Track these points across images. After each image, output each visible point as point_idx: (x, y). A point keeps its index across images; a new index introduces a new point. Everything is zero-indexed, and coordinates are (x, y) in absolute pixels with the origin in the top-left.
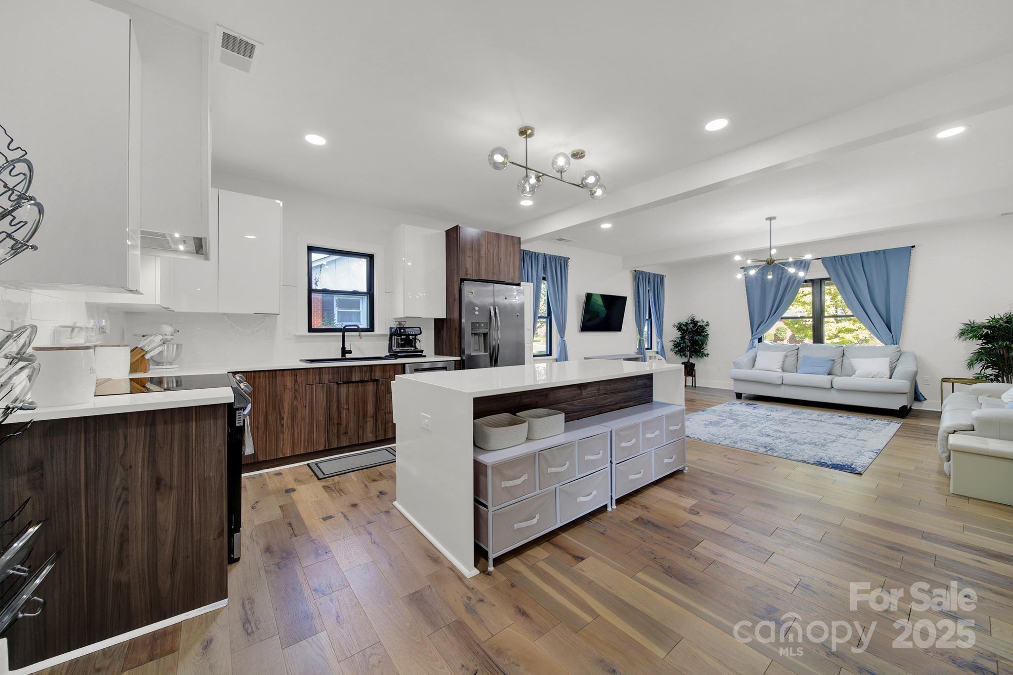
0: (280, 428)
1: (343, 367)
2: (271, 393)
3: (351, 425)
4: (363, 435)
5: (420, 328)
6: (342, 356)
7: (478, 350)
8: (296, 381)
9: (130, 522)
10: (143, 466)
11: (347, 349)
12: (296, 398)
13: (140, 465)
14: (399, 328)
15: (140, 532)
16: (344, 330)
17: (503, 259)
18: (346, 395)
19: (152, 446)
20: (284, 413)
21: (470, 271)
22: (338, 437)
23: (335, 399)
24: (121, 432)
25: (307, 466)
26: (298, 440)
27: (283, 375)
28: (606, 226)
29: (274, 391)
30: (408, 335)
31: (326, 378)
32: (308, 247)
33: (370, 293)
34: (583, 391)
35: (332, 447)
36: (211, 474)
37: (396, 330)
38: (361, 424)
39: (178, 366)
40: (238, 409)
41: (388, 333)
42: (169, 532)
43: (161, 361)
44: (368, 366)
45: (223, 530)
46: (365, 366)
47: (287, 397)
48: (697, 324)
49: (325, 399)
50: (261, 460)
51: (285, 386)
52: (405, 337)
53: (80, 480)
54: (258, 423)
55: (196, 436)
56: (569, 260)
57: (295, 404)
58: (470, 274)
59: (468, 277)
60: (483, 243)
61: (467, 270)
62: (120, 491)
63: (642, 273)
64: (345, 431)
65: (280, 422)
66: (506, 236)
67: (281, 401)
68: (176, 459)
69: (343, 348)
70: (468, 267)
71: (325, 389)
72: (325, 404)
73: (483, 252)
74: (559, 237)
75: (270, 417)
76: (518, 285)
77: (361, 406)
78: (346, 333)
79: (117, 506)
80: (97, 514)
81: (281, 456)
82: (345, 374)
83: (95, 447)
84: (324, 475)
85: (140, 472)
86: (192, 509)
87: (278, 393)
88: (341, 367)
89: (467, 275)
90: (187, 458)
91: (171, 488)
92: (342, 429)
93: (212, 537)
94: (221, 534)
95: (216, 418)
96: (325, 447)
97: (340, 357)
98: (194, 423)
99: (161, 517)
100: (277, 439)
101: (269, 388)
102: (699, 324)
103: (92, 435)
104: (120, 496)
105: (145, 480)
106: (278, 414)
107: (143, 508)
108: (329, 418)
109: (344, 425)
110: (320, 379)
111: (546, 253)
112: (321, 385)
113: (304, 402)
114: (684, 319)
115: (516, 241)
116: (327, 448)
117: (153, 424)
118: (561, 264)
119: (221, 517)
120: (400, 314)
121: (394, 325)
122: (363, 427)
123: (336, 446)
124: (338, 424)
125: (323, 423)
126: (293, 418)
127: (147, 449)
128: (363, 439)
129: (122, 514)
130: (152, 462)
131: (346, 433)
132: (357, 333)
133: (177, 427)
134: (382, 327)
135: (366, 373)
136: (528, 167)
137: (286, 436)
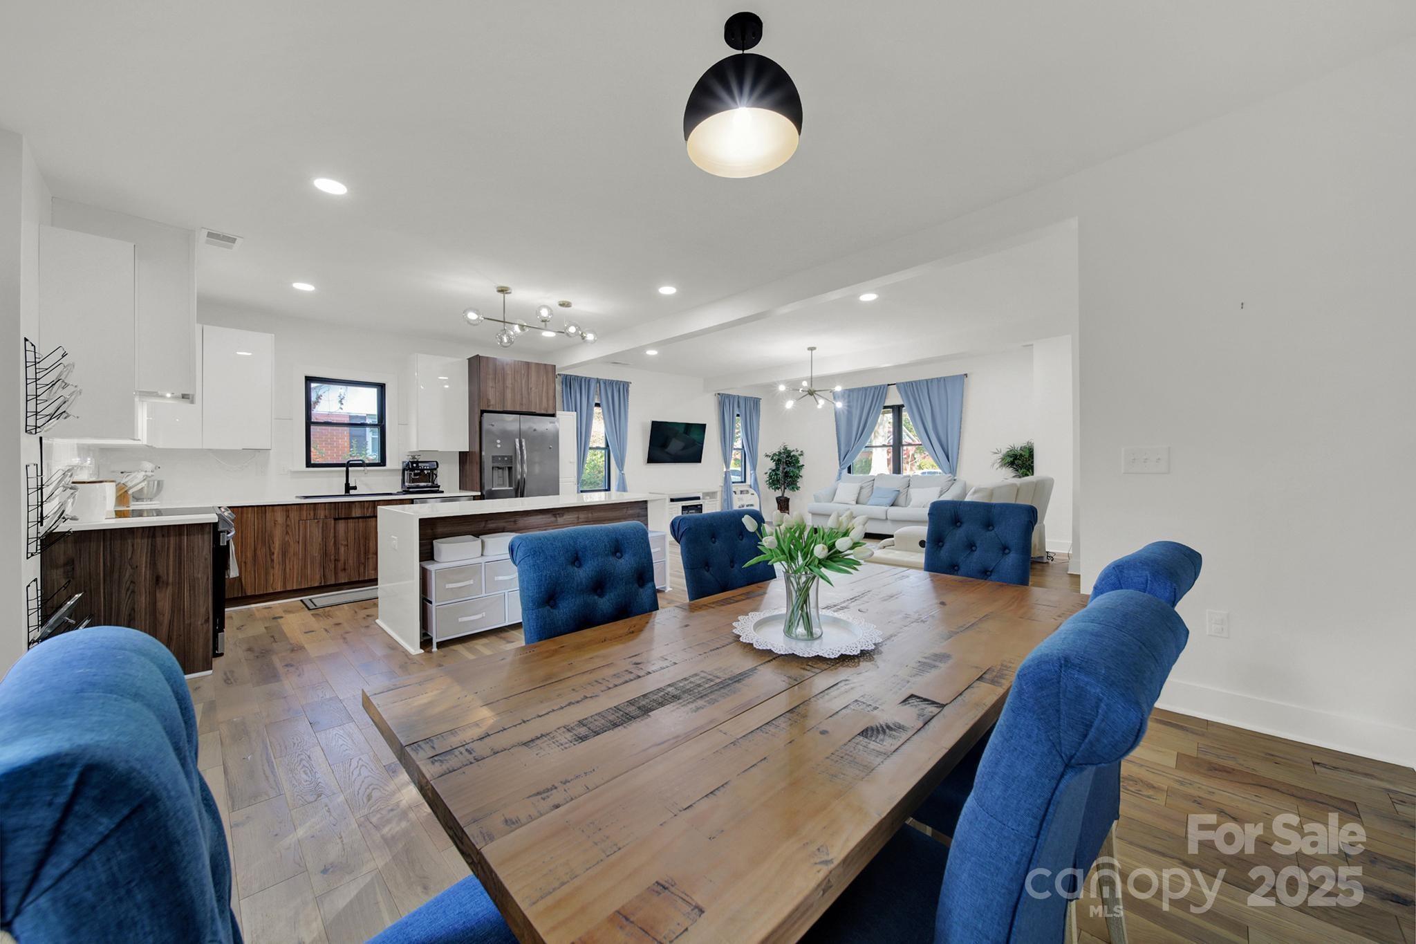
0: (270, 563)
1: (342, 502)
2: (260, 526)
3: (351, 562)
4: (364, 572)
5: (437, 462)
6: (346, 493)
7: (503, 485)
8: (288, 516)
9: (136, 606)
10: (146, 567)
11: (352, 484)
12: (287, 533)
13: (144, 566)
14: (411, 462)
15: (143, 614)
16: (348, 465)
17: (533, 389)
18: (345, 532)
19: (153, 554)
20: (274, 548)
21: (492, 402)
22: (336, 573)
23: (332, 535)
24: (129, 541)
25: (300, 602)
26: (290, 576)
27: (273, 511)
28: (652, 353)
29: (264, 526)
30: (422, 470)
31: (321, 513)
32: (306, 377)
33: (381, 425)
34: (559, 519)
35: (329, 584)
36: (200, 576)
37: (408, 465)
38: (363, 561)
39: (158, 502)
40: (222, 532)
41: (401, 467)
42: (166, 615)
43: (142, 497)
44: (370, 501)
45: (209, 618)
46: (367, 501)
47: (278, 533)
48: (790, 454)
49: (320, 535)
50: (249, 594)
51: (275, 521)
52: (419, 471)
53: (100, 574)
54: (246, 557)
55: (187, 546)
56: (630, 385)
57: (286, 539)
58: (493, 405)
59: (491, 409)
60: (508, 372)
61: (488, 401)
62: (129, 582)
63: (728, 396)
64: (343, 567)
65: (271, 557)
66: (538, 365)
67: (271, 536)
68: (171, 563)
69: (347, 484)
70: (490, 398)
71: (321, 525)
72: (320, 539)
73: (509, 382)
74: (613, 360)
75: (258, 552)
76: (553, 415)
77: (362, 542)
78: (350, 468)
79: (126, 594)
80: (112, 598)
81: (272, 591)
82: (343, 510)
83: (111, 553)
84: (316, 606)
85: (143, 571)
86: (184, 601)
87: (268, 529)
88: (339, 503)
89: (488, 406)
90: (180, 563)
91: (167, 584)
92: (340, 565)
93: (199, 623)
94: (207, 621)
95: (203, 534)
96: (321, 583)
97: (344, 494)
98: (186, 537)
99: (160, 604)
100: (267, 574)
101: (258, 524)
102: (792, 454)
103: (108, 543)
104: (129, 587)
105: (148, 577)
106: (268, 549)
107: (146, 597)
108: (325, 554)
109: (342, 562)
110: (314, 514)
111: (600, 378)
112: (316, 521)
113: (297, 537)
114: (776, 449)
115: (550, 369)
116: (323, 584)
117: (154, 536)
118: (621, 388)
119: (207, 609)
120: (414, 447)
121: (407, 459)
122: (364, 564)
123: (333, 582)
124: (335, 560)
125: (318, 559)
126: (284, 553)
127: (149, 554)
128: (364, 576)
129: (130, 601)
130: (153, 564)
131: (345, 569)
132: (362, 468)
133: (172, 540)
134: (395, 460)
135: (368, 509)
136: (506, 321)
137: (277, 571)
